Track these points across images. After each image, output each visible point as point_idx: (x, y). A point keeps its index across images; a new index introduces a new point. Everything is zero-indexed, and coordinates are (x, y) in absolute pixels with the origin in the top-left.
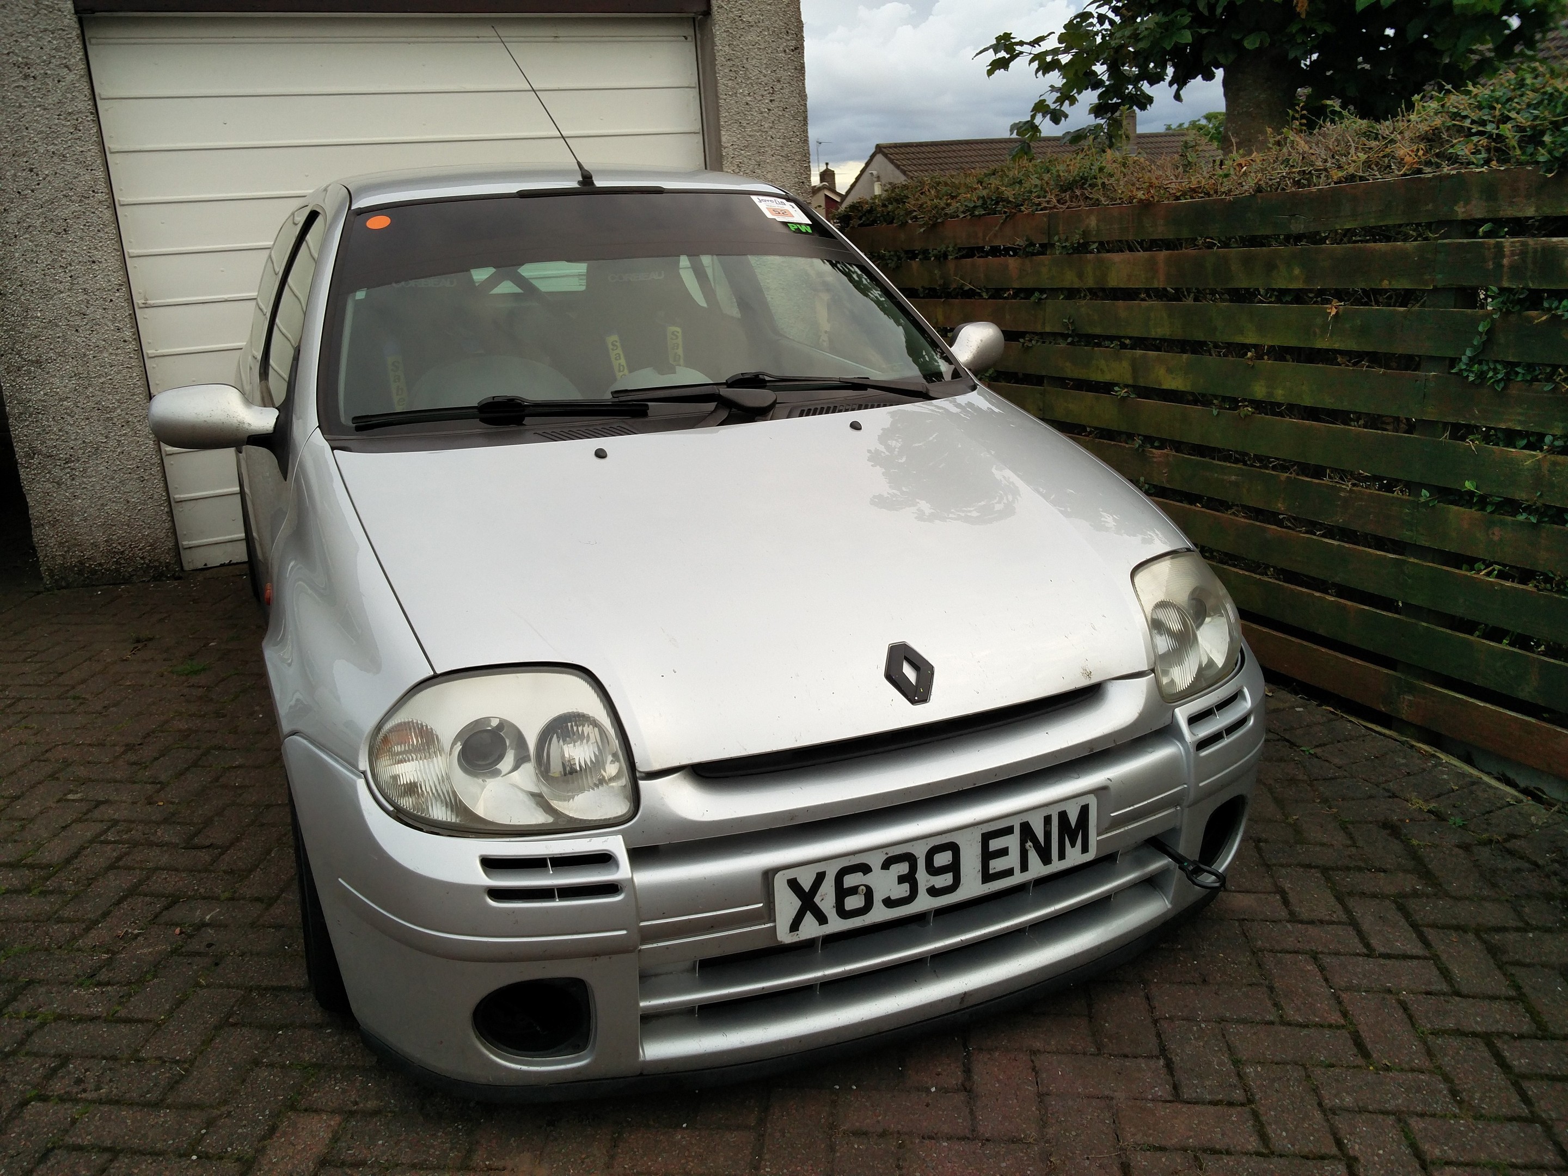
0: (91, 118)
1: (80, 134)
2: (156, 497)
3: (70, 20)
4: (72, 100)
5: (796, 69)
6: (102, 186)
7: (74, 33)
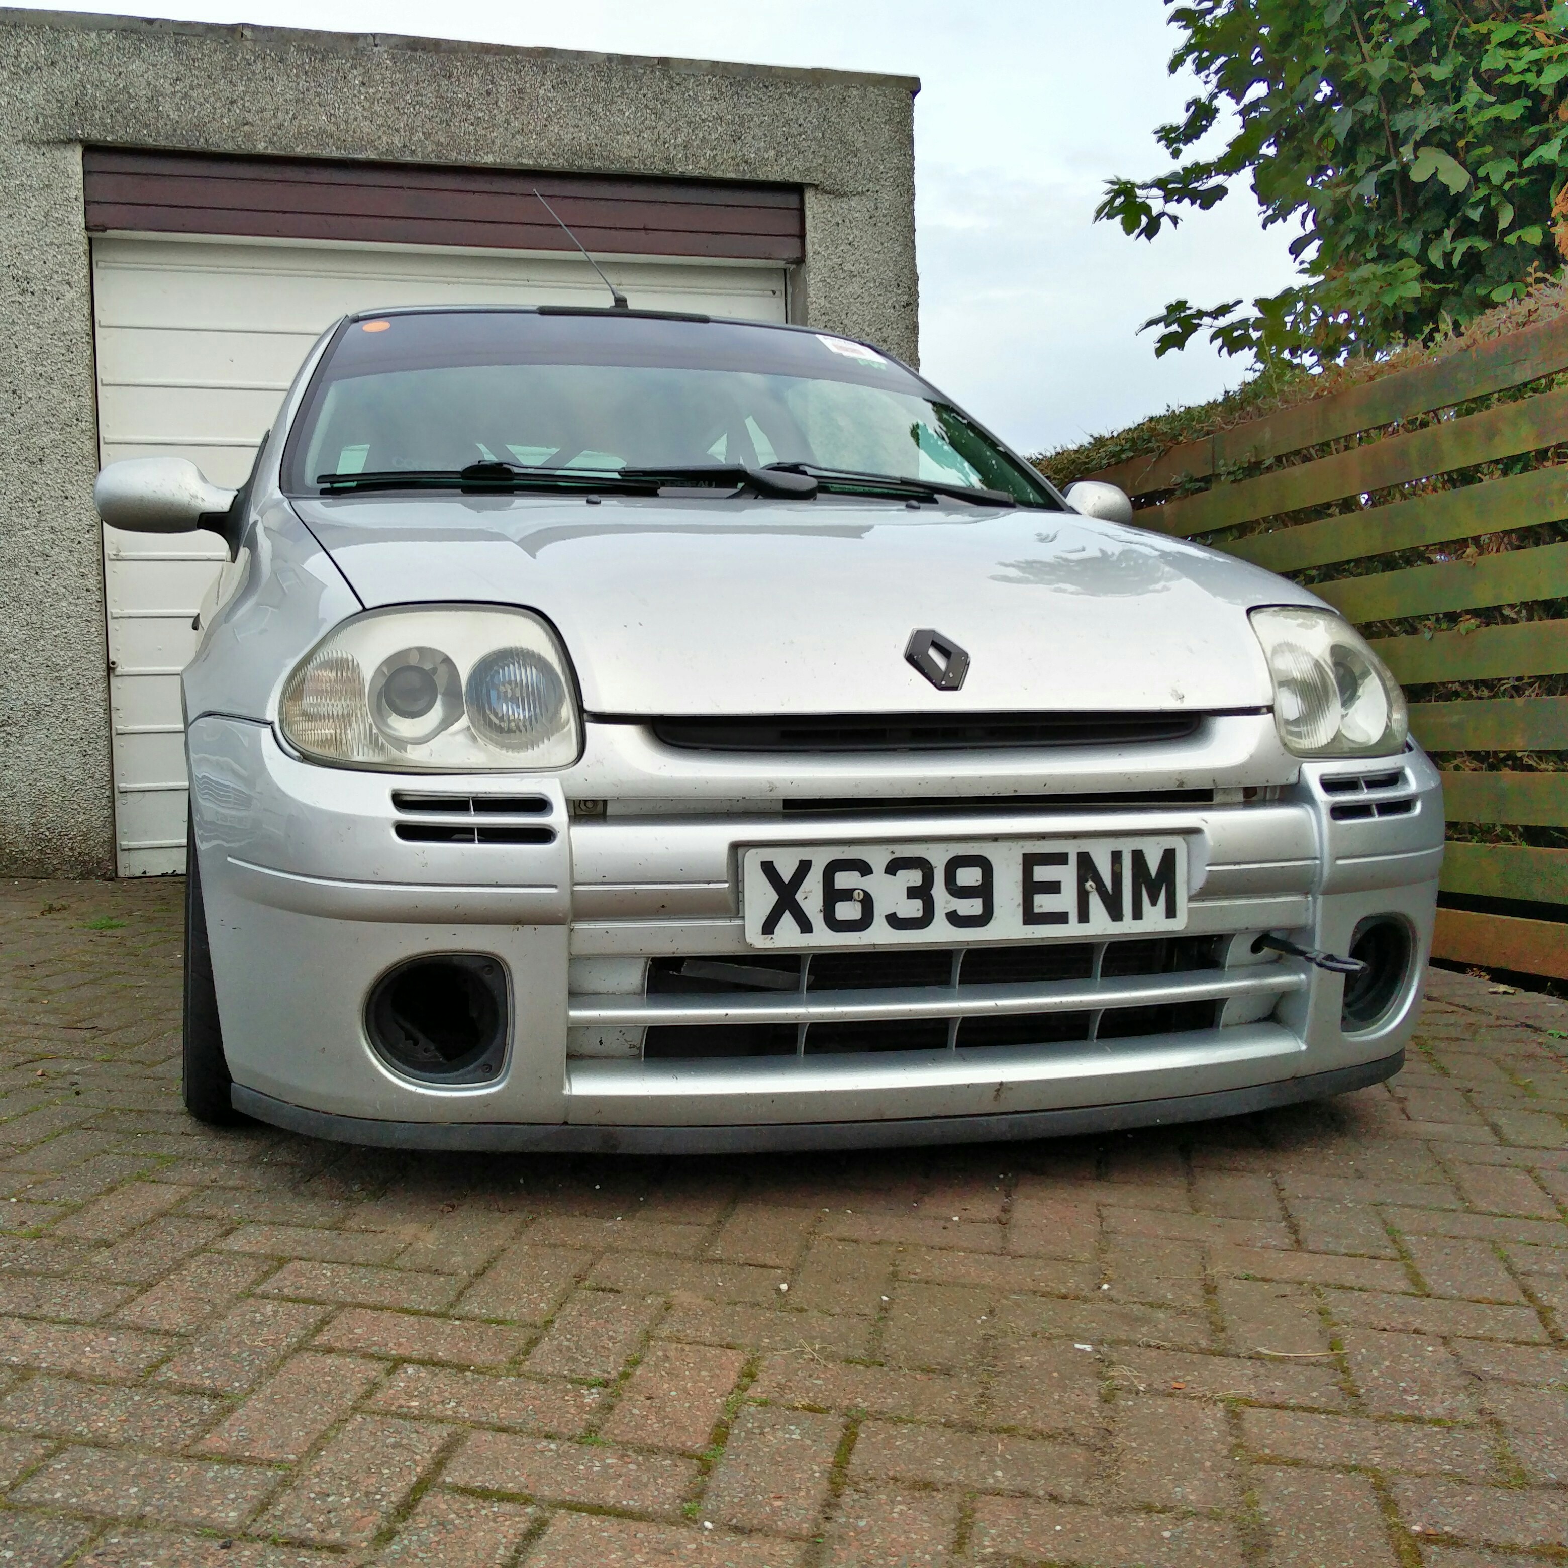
0: (86, 339)
1: (72, 355)
2: (97, 776)
3: (79, 236)
4: (70, 318)
5: (907, 328)
6: (87, 415)
7: (82, 249)
